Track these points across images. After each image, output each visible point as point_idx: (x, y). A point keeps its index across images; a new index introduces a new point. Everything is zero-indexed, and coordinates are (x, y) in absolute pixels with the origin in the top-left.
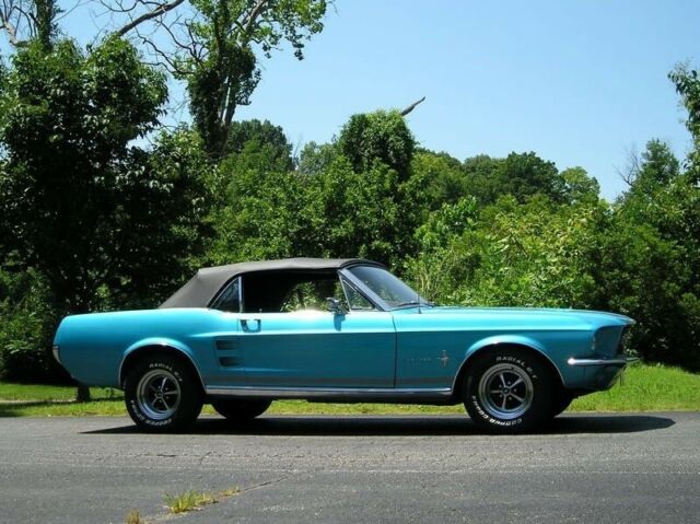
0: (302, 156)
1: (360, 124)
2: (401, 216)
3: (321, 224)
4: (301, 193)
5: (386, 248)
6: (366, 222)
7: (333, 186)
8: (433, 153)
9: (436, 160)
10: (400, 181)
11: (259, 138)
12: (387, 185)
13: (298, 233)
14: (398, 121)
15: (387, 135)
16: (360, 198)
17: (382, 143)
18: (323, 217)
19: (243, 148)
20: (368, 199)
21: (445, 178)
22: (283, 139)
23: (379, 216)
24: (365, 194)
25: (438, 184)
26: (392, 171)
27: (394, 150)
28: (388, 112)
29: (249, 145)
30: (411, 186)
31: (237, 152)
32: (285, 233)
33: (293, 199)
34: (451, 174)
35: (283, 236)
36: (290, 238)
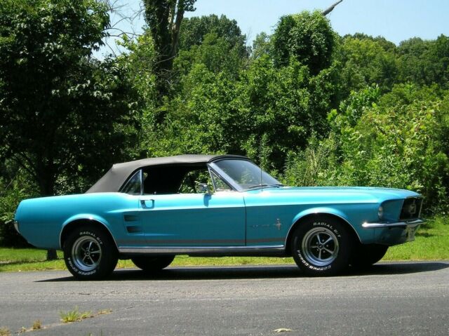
0: (254, 45)
1: (287, 24)
2: (314, 104)
3: (246, 113)
4: (231, 87)
5: (300, 131)
6: (283, 110)
7: (255, 81)
8: (371, 38)
9: (372, 45)
10: (311, 75)
11: (217, 31)
12: (301, 78)
13: (228, 121)
14: (319, 20)
15: (310, 32)
16: (279, 91)
17: (306, 39)
18: (248, 107)
19: (203, 40)
20: (285, 91)
21: (381, 60)
22: (237, 31)
23: (295, 104)
24: (283, 87)
25: (375, 66)
26: (305, 67)
27: (317, 45)
28: (311, 12)
29: (208, 37)
30: (321, 79)
31: (199, 44)
32: (218, 121)
33: (224, 93)
34: (386, 56)
35: (217, 123)
36: (223, 125)
